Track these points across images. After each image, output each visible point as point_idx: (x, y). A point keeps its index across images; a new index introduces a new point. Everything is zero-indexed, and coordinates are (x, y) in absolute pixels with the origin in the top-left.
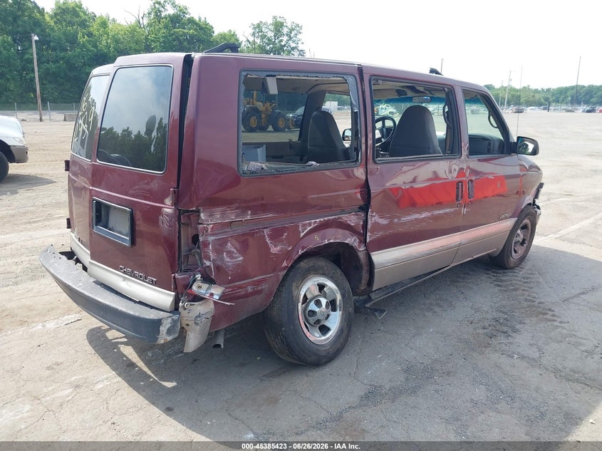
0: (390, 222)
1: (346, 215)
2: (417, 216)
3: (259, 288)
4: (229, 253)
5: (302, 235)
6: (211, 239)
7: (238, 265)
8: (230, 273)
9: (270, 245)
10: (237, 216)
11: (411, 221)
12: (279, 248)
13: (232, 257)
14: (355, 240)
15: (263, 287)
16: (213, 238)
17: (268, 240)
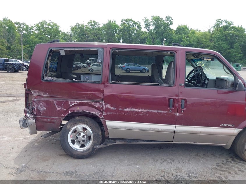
0: (116, 109)
1: (93, 102)
2: (135, 110)
3: (53, 121)
4: (41, 106)
5: (70, 106)
6: (35, 100)
7: (44, 111)
8: (41, 112)
9: (56, 107)
10: (44, 94)
11: (131, 112)
12: (60, 108)
13: (42, 107)
14: (98, 113)
15: (54, 121)
16: (36, 100)
17: (55, 105)
